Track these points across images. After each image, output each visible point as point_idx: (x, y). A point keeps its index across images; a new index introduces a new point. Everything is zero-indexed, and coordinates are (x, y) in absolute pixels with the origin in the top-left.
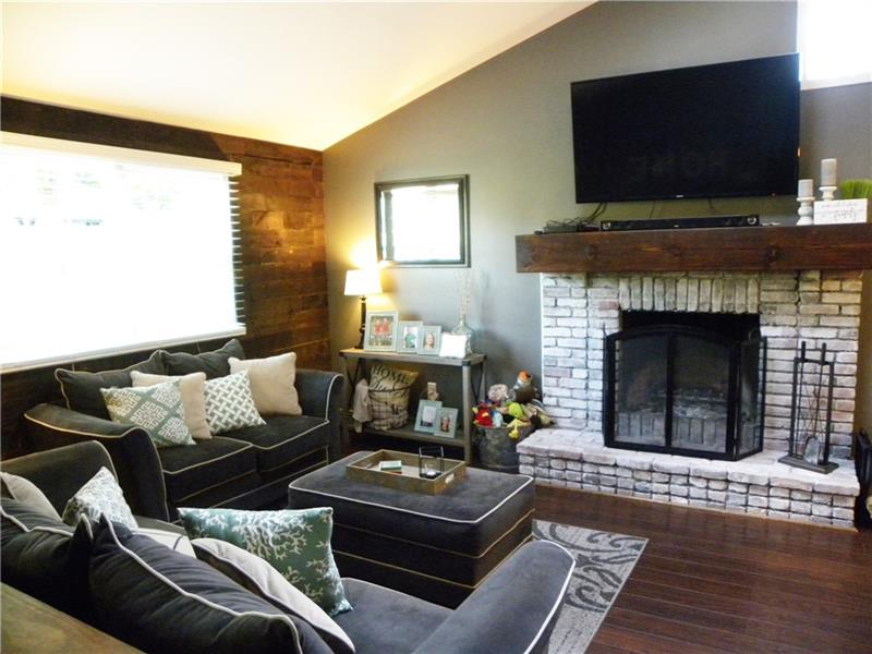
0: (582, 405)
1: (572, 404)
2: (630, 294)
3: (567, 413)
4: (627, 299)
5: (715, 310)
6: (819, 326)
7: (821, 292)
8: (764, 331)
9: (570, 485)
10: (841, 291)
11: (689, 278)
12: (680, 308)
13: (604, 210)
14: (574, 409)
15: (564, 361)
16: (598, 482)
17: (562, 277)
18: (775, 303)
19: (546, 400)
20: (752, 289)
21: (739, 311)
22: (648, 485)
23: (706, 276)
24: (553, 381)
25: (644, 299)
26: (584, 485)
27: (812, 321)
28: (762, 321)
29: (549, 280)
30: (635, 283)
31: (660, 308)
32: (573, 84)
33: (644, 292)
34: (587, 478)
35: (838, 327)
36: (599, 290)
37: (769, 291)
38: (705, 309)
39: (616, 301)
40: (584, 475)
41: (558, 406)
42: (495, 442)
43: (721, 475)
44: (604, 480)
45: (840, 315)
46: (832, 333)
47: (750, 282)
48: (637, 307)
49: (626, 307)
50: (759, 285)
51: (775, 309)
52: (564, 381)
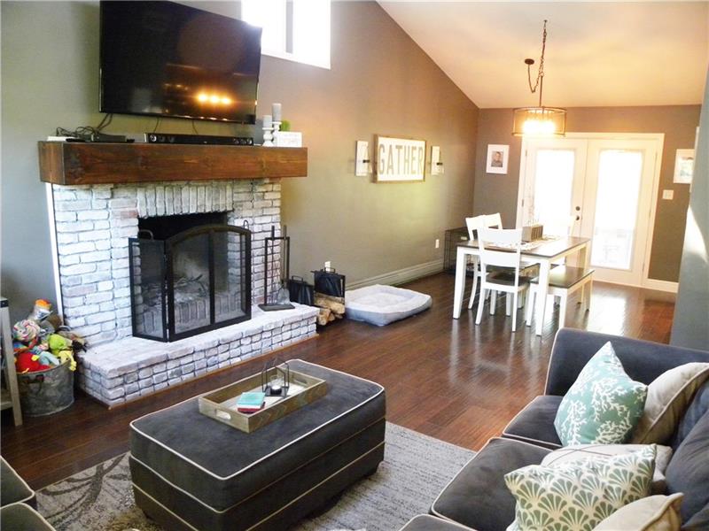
0: (111, 316)
1: (101, 318)
2: (146, 202)
3: (97, 329)
4: (144, 207)
5: (207, 211)
6: (263, 215)
7: (264, 192)
9: (158, 387)
10: (273, 191)
11: (190, 186)
12: (185, 211)
13: (110, 121)
14: (102, 323)
15: (90, 277)
16: (180, 374)
17: (81, 189)
18: (241, 202)
19: (72, 323)
20: (229, 192)
21: (222, 209)
22: (216, 358)
23: (200, 184)
24: (79, 300)
25: (158, 206)
26: (170, 382)
27: (260, 212)
28: (235, 216)
29: (67, 193)
30: (150, 192)
31: (170, 212)
33: (157, 199)
34: (172, 374)
35: (271, 215)
36: (118, 200)
37: (238, 193)
38: (202, 210)
39: (134, 209)
40: (169, 372)
41: (86, 325)
42: (56, 383)
43: (259, 329)
44: (185, 369)
45: (272, 206)
46: (269, 219)
47: (228, 187)
48: (152, 214)
49: (143, 214)
50: (233, 188)
51: (241, 206)
52: (91, 297)
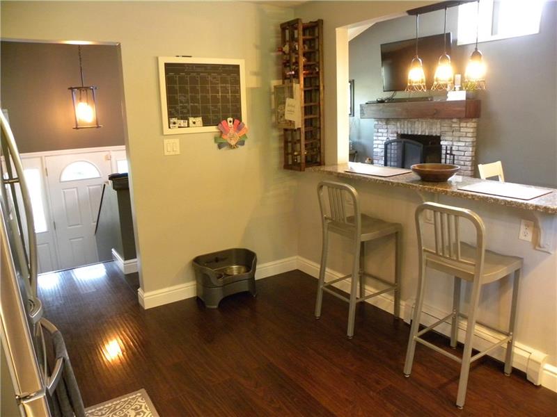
2: (401, 127)
4: (400, 129)
5: (426, 134)
6: (460, 141)
7: (460, 127)
8: (442, 143)
10: (466, 127)
11: (419, 121)
12: (416, 133)
17: (380, 121)
18: (446, 131)
20: (439, 126)
21: (434, 135)
23: (424, 120)
25: (405, 130)
27: (457, 139)
28: (441, 139)
30: (402, 123)
31: (410, 133)
32: (381, 45)
33: (405, 126)
35: (465, 142)
36: (391, 126)
37: (444, 126)
38: (423, 134)
39: (396, 130)
45: (466, 137)
46: (463, 144)
47: (438, 123)
49: (399, 132)
50: (441, 124)
51: (446, 134)
